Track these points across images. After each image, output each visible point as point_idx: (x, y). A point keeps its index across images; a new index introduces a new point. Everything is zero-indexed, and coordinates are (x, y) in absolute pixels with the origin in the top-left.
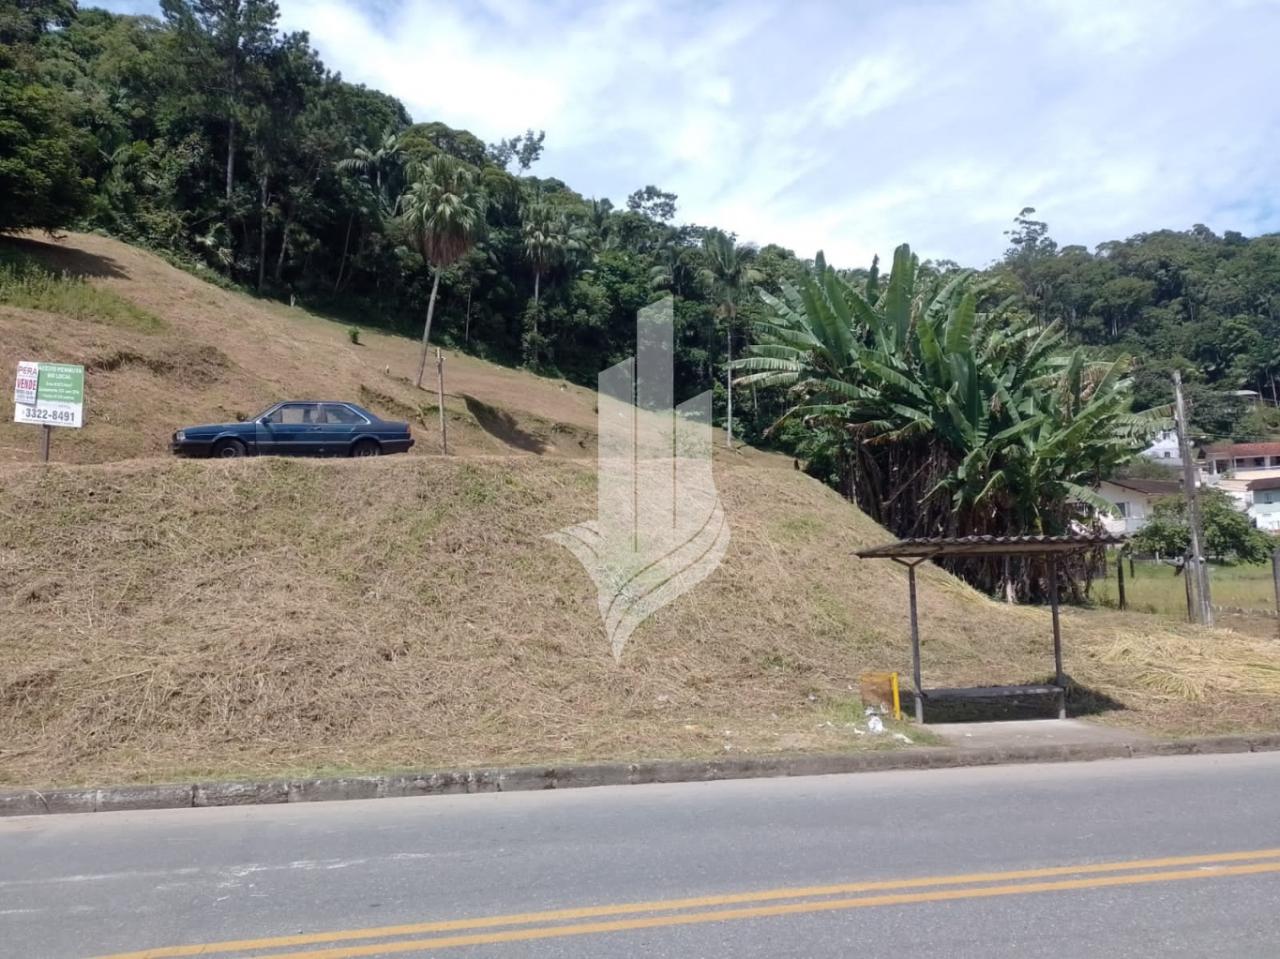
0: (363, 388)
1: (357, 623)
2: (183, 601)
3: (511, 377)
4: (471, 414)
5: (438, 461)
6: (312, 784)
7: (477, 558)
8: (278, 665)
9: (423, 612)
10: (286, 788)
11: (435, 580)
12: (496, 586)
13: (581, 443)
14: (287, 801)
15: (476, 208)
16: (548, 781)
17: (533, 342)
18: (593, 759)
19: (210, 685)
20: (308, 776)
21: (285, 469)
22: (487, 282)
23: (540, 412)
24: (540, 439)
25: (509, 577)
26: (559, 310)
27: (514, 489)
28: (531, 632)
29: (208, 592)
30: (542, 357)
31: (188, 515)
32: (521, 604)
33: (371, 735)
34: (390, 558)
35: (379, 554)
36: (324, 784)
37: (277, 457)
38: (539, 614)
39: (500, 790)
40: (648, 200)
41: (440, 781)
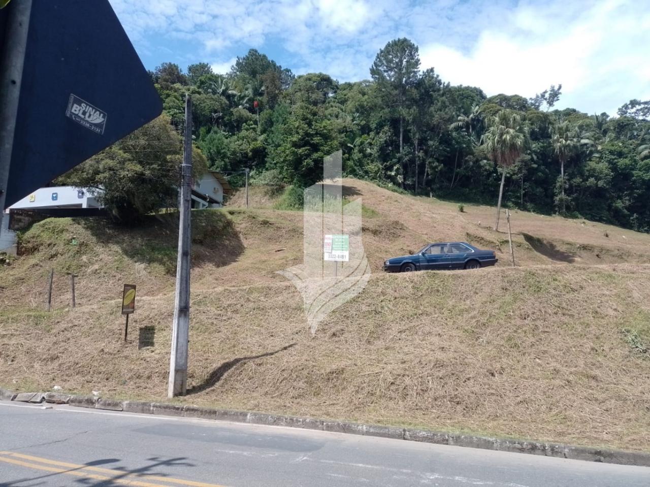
0: (467, 234)
1: (475, 355)
2: (392, 339)
3: (550, 221)
4: (527, 243)
5: (512, 269)
6: (459, 437)
7: (538, 323)
8: (438, 374)
9: (510, 351)
10: (447, 437)
11: (515, 334)
12: (552, 339)
13: (597, 256)
14: (447, 444)
15: (524, 133)
16: (598, 457)
17: (561, 200)
18: (627, 448)
19: (407, 381)
20: (457, 432)
21: (434, 276)
22: (532, 171)
23: (571, 240)
24: (571, 255)
25: (559, 334)
26: (578, 180)
27: (558, 284)
28: (576, 367)
29: (403, 335)
30: (568, 208)
31: (392, 299)
32: (568, 350)
33: (487, 416)
34: (490, 322)
35: (483, 319)
36: (465, 438)
37: (430, 271)
38: (581, 357)
39: (566, 458)
40: (632, 108)
41: (529, 447)
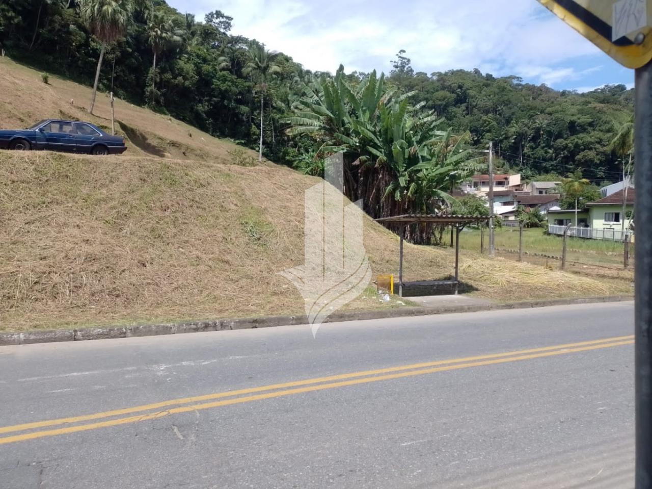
0: (61, 112)
1: (122, 246)
2: (18, 232)
4: (123, 132)
5: (147, 160)
6: (138, 328)
7: (178, 215)
8: (92, 268)
9: (154, 242)
10: (124, 330)
11: (157, 225)
12: (191, 230)
13: (184, 153)
14: (125, 337)
16: (254, 325)
18: (272, 314)
19: (56, 278)
20: (134, 324)
21: (60, 159)
23: (160, 134)
24: (161, 149)
25: (196, 225)
28: (213, 253)
29: (32, 227)
30: (157, 102)
31: (9, 183)
33: (149, 304)
34: (131, 213)
35: (124, 210)
36: (144, 328)
37: (54, 152)
39: (232, 329)
41: (203, 325)
